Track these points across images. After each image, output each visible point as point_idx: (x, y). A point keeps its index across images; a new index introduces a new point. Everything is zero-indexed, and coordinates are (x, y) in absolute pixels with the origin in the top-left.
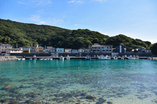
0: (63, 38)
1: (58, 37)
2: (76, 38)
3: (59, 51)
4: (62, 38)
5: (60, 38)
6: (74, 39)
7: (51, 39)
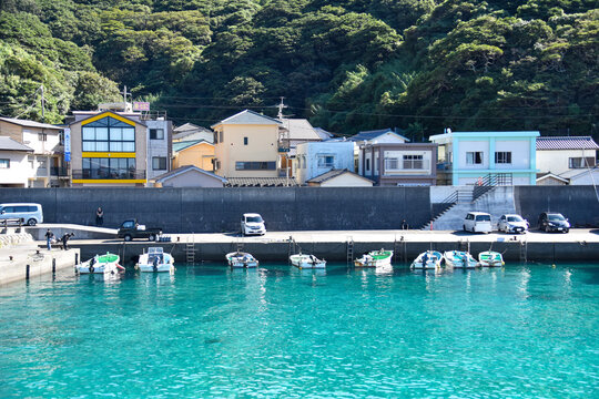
0: (383, 31)
1: (323, 25)
2: (572, 22)
3: (477, 158)
4: (368, 34)
5: (353, 32)
6: (545, 36)
7: (248, 43)
